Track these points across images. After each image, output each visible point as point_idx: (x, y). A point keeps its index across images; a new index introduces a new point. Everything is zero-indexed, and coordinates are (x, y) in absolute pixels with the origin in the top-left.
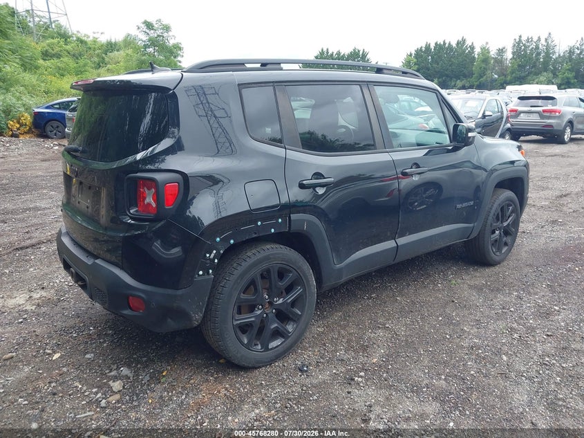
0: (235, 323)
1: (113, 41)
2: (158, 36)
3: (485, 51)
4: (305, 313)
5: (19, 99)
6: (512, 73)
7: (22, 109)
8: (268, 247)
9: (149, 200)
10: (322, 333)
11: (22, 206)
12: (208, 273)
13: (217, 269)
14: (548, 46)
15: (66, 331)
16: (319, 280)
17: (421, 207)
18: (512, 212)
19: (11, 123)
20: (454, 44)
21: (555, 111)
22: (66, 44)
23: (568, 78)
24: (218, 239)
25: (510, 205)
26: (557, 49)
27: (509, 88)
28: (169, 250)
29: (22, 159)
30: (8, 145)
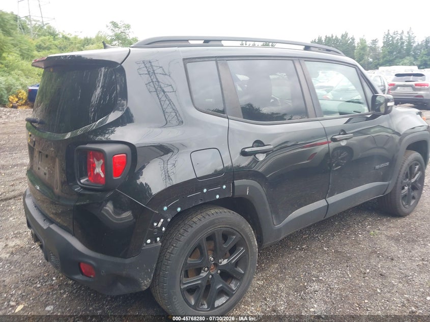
0: (182, 287)
1: (89, 37)
2: (122, 32)
3: (363, 41)
4: (248, 272)
5: (17, 79)
6: (384, 57)
7: (20, 87)
8: (213, 211)
9: (98, 170)
10: (262, 286)
11: (11, 163)
12: (156, 240)
13: (164, 236)
14: (409, 37)
15: (31, 281)
16: (260, 240)
17: (337, 168)
18: (419, 170)
19: (12, 97)
20: (339, 37)
21: (424, 85)
22: (54, 40)
23: (425, 61)
24: (165, 208)
25: (416, 164)
26: (416, 40)
27: (381, 68)
28: (119, 214)
29: (19, 125)
30: (8, 114)
